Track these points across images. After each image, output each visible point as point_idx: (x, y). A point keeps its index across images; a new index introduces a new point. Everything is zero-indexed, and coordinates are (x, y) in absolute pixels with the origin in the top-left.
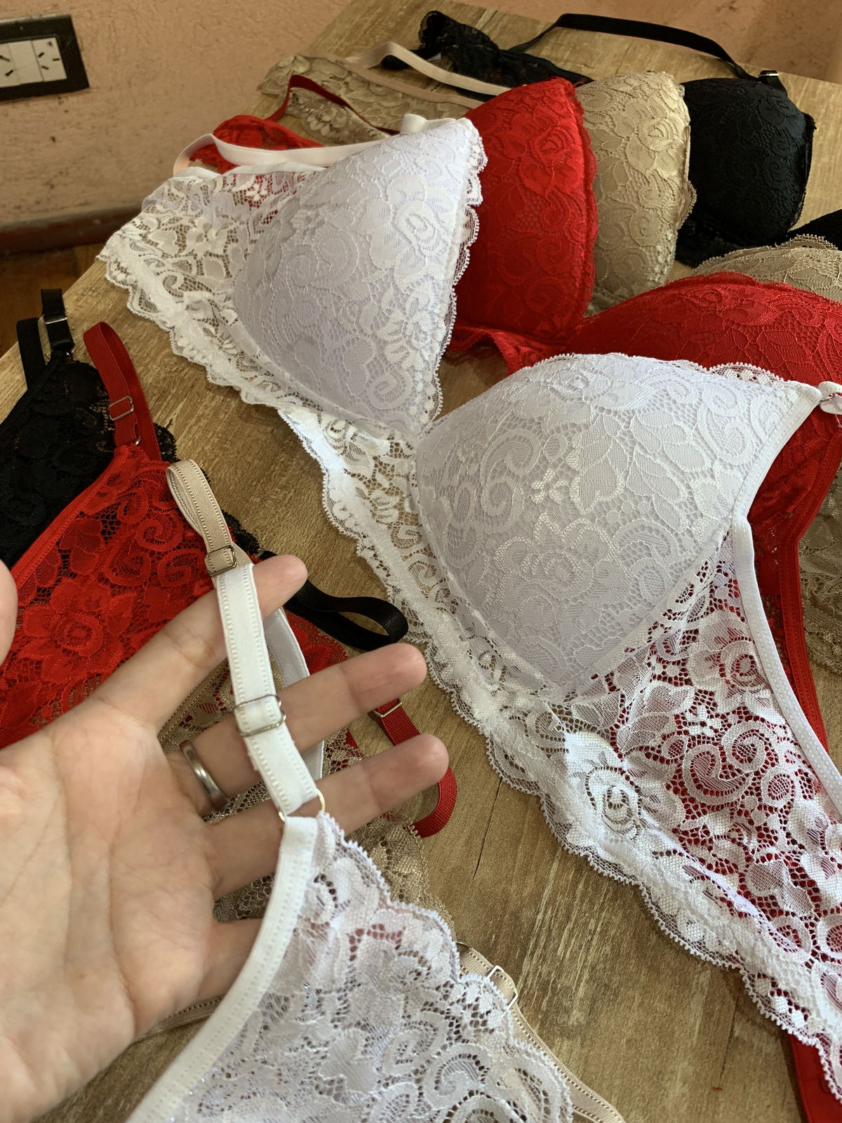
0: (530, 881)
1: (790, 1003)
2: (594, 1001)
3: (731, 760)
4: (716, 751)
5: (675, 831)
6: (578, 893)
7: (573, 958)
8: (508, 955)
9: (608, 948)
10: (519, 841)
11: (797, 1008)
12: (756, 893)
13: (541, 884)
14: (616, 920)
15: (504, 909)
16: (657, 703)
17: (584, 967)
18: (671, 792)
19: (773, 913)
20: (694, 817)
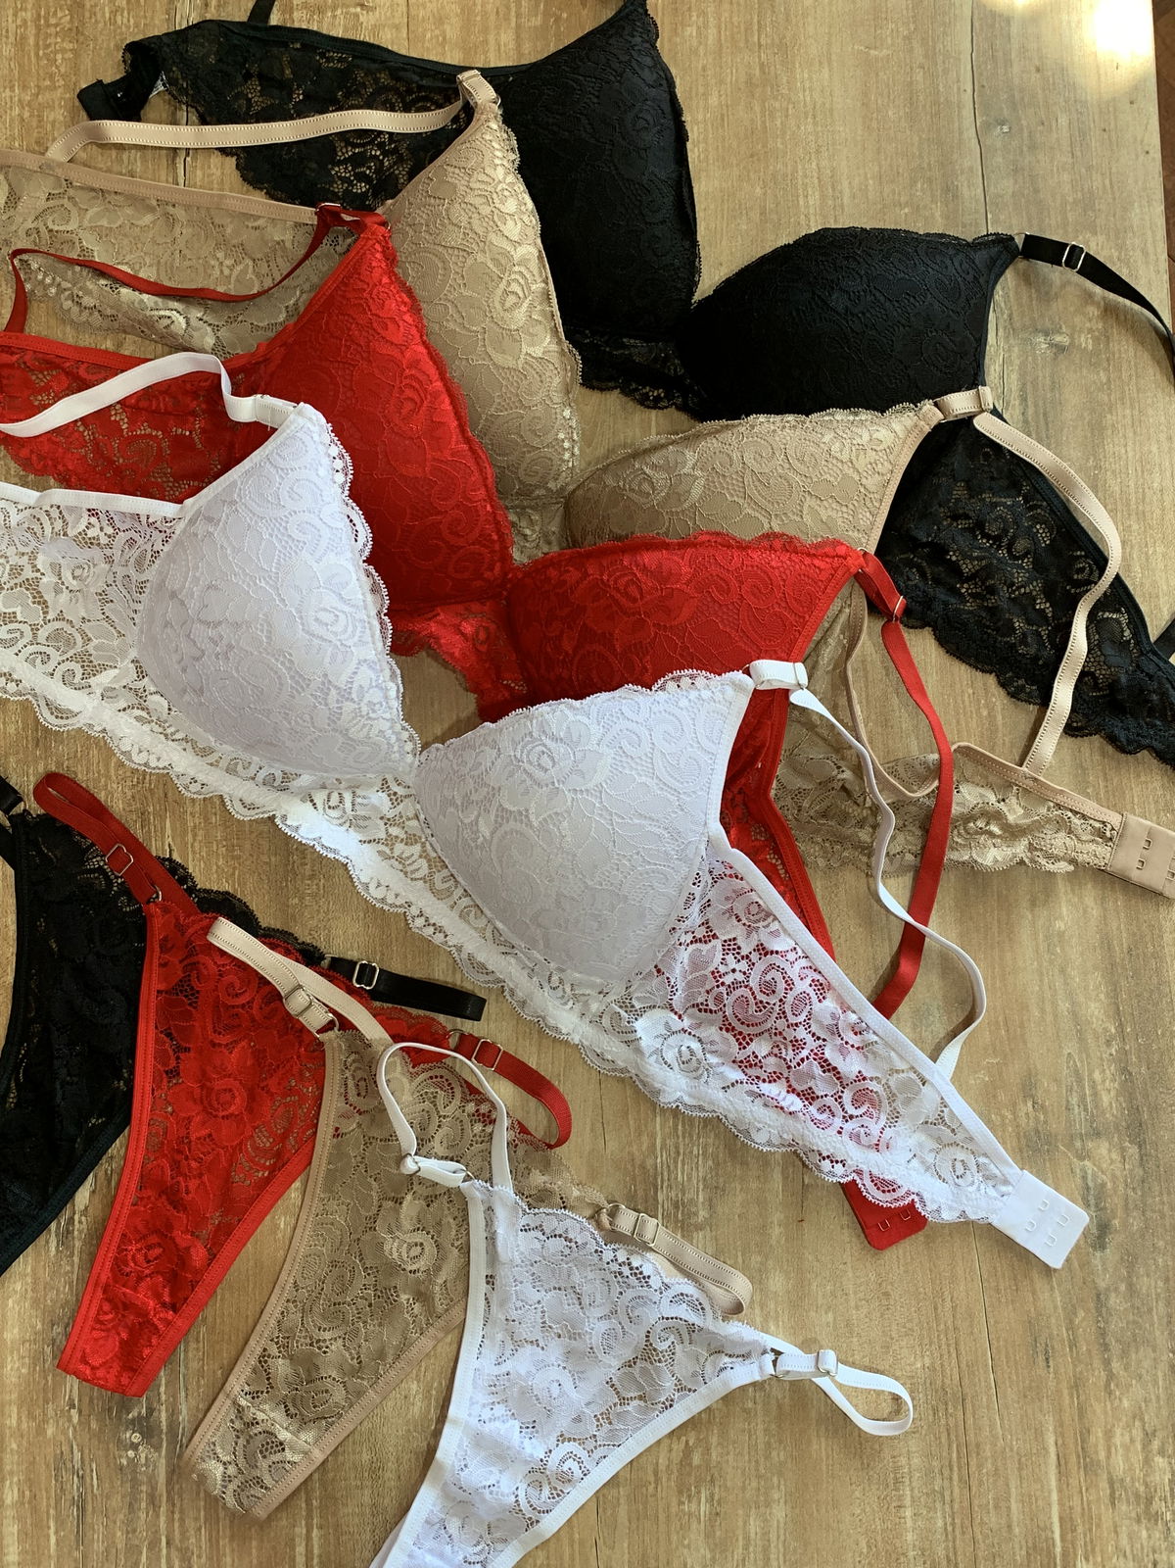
0: (645, 1138)
1: (832, 1162)
2: (711, 1200)
3: (761, 997)
4: (747, 993)
5: (734, 1062)
6: (680, 1133)
7: (689, 1179)
8: (646, 1195)
9: (710, 1163)
10: (627, 1113)
11: (837, 1162)
12: (799, 1088)
13: (653, 1136)
14: (711, 1141)
15: (633, 1165)
16: (696, 964)
17: (698, 1181)
18: (724, 1032)
19: (813, 1098)
20: (745, 1048)
